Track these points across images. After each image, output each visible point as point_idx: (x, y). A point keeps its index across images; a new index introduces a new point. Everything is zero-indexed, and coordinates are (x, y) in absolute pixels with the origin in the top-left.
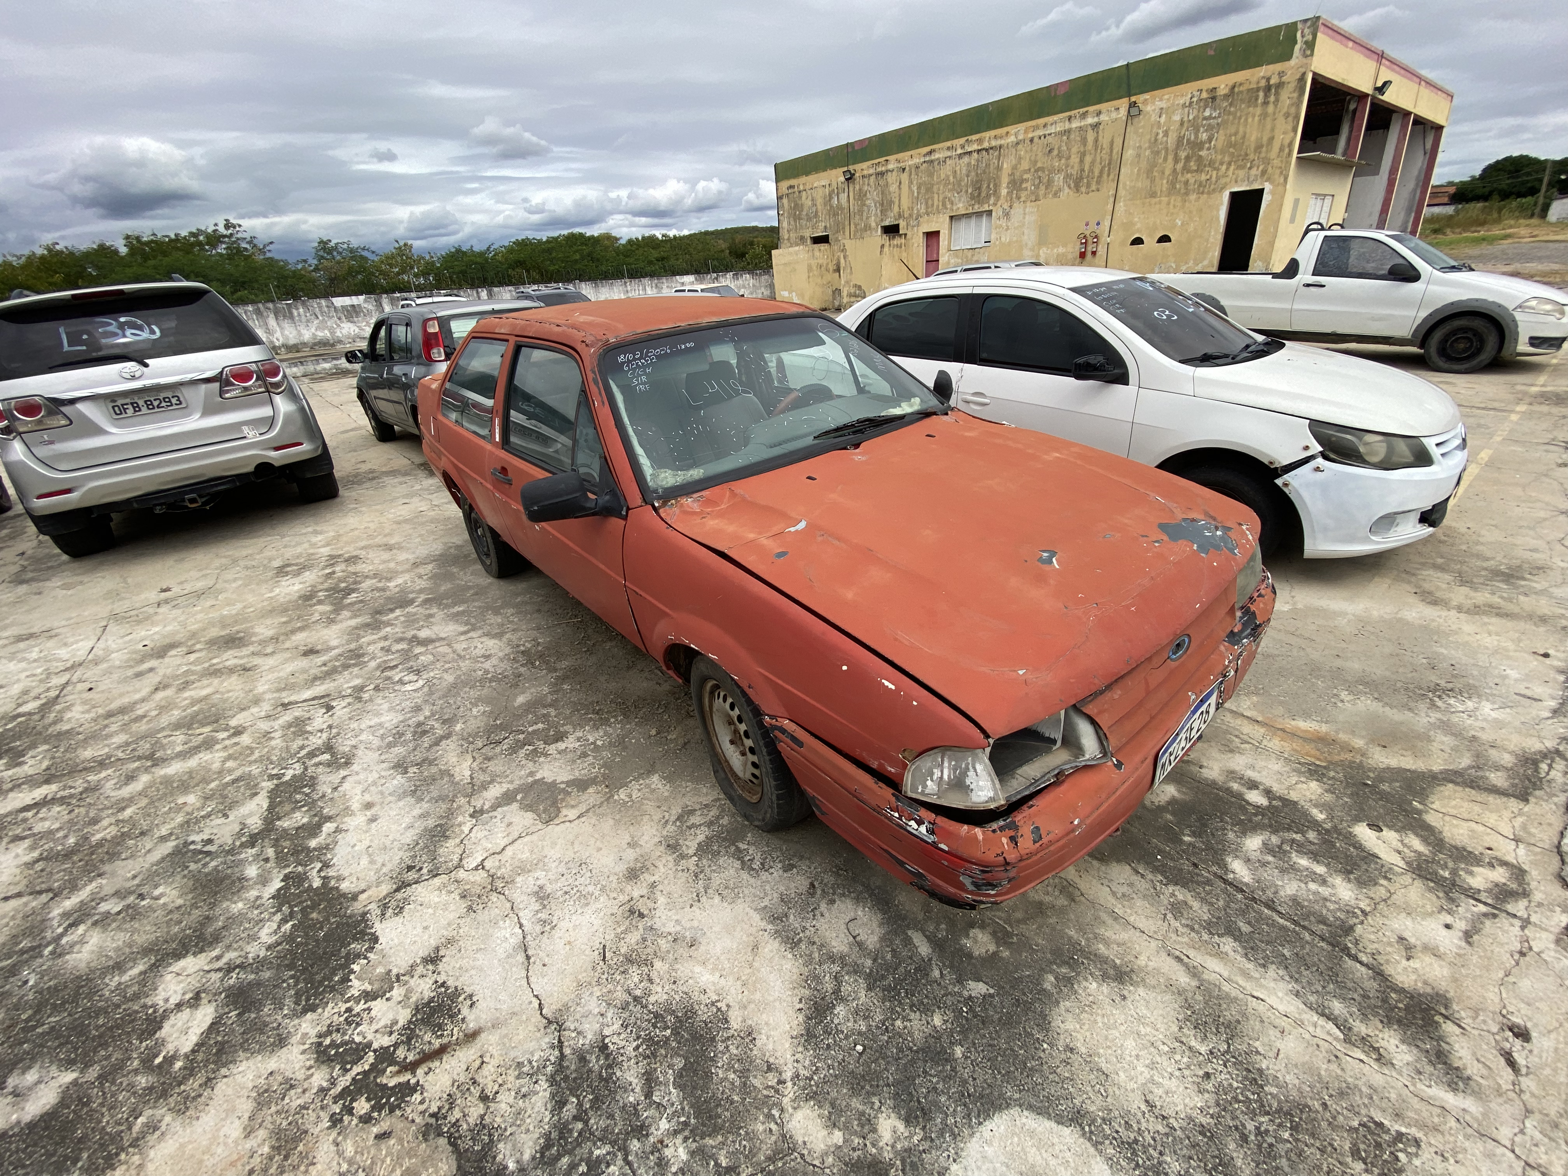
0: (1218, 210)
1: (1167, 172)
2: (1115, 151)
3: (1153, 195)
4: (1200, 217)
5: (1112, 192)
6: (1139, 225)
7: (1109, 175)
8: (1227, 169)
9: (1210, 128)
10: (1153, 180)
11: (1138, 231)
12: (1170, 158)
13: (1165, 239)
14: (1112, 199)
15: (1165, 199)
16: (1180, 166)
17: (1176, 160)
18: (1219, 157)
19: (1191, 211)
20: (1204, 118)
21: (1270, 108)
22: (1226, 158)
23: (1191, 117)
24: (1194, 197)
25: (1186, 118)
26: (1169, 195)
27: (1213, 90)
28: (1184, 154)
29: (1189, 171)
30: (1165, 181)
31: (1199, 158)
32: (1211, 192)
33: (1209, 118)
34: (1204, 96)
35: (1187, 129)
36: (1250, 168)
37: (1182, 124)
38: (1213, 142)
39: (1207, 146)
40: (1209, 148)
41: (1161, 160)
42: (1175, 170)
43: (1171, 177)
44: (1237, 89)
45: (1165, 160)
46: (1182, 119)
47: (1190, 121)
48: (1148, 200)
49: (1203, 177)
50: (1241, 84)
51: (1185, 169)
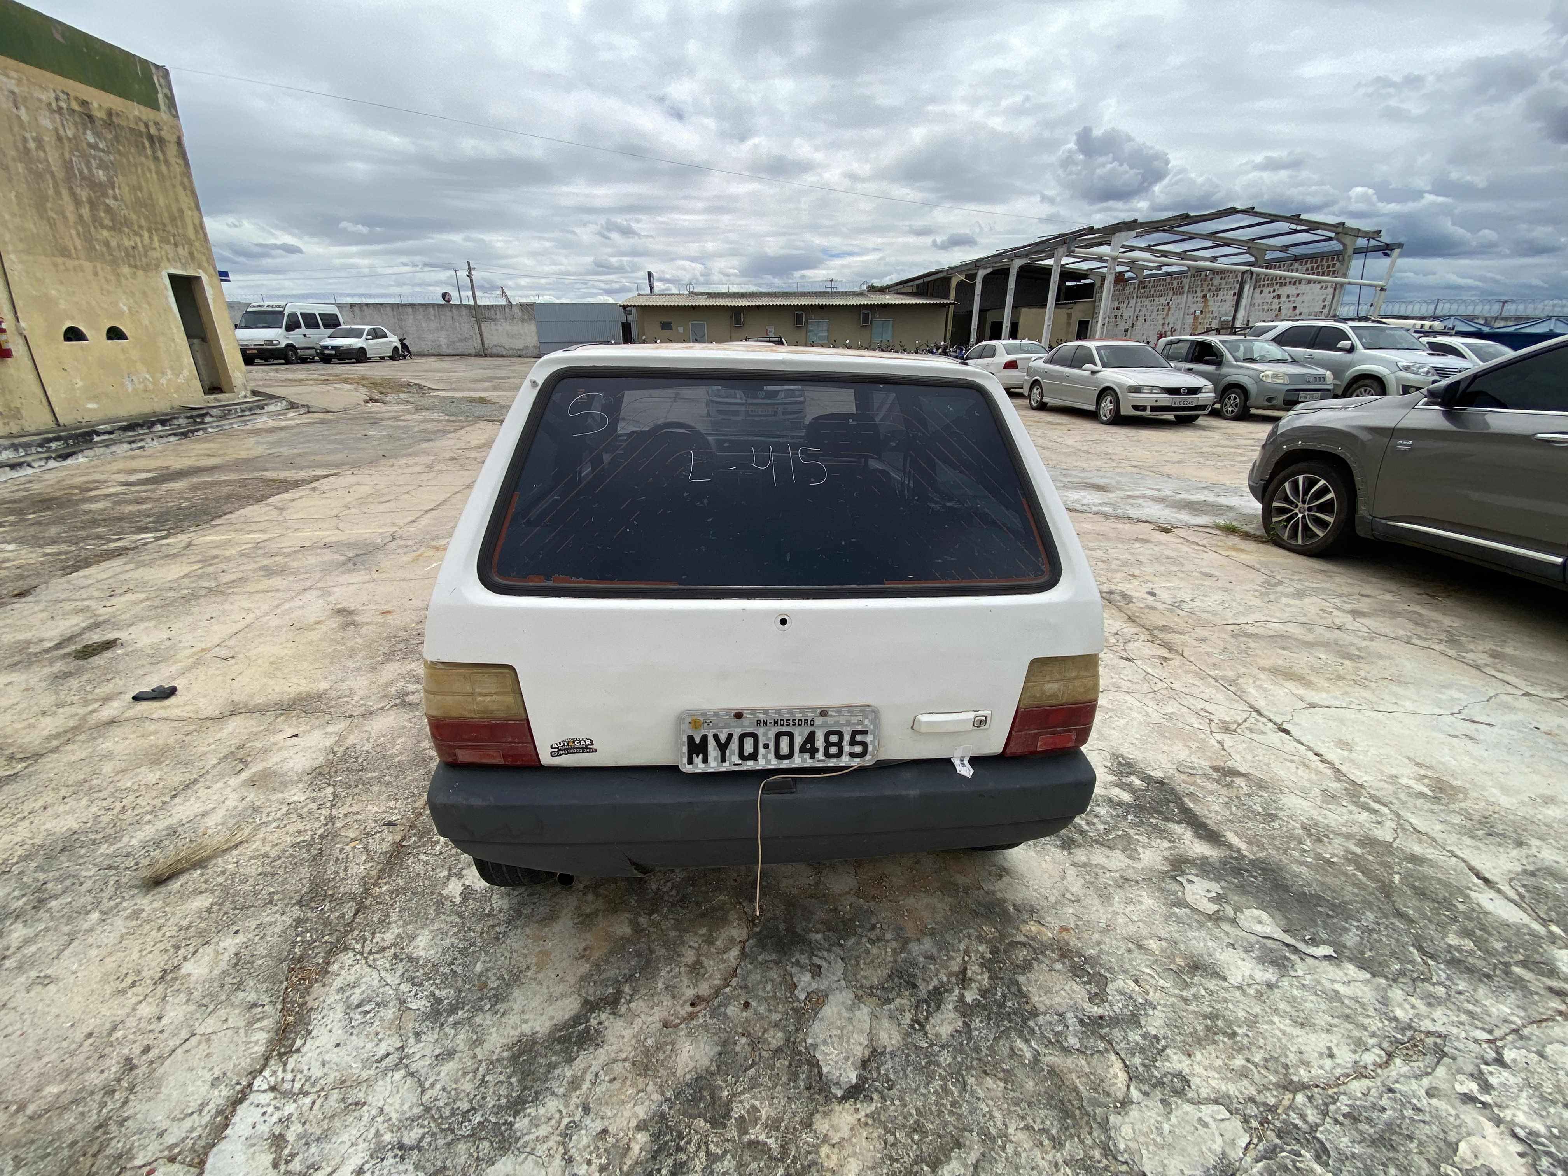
1: (72, 218)
3: (65, 252)
4: (149, 304)
6: (63, 304)
9: (102, 165)
10: (52, 225)
11: (67, 315)
12: (65, 192)
13: (115, 334)
15: (88, 265)
16: (85, 211)
17: (77, 201)
18: (134, 217)
19: (133, 293)
20: (90, 145)
21: (163, 168)
22: (143, 222)
23: (70, 134)
24: (126, 270)
25: (61, 132)
26: (89, 259)
27: (84, 103)
28: (83, 194)
29: (103, 227)
30: (73, 232)
31: (108, 209)
32: (146, 268)
33: (94, 147)
34: (75, 106)
35: (71, 152)
36: (176, 245)
37: (59, 138)
38: (117, 190)
39: (110, 192)
40: (115, 198)
41: (51, 192)
42: (80, 217)
43: (80, 228)
44: (115, 119)
45: (58, 193)
46: (56, 130)
47: (69, 139)
48: (60, 260)
49: (128, 243)
50: (118, 115)
51: (95, 219)
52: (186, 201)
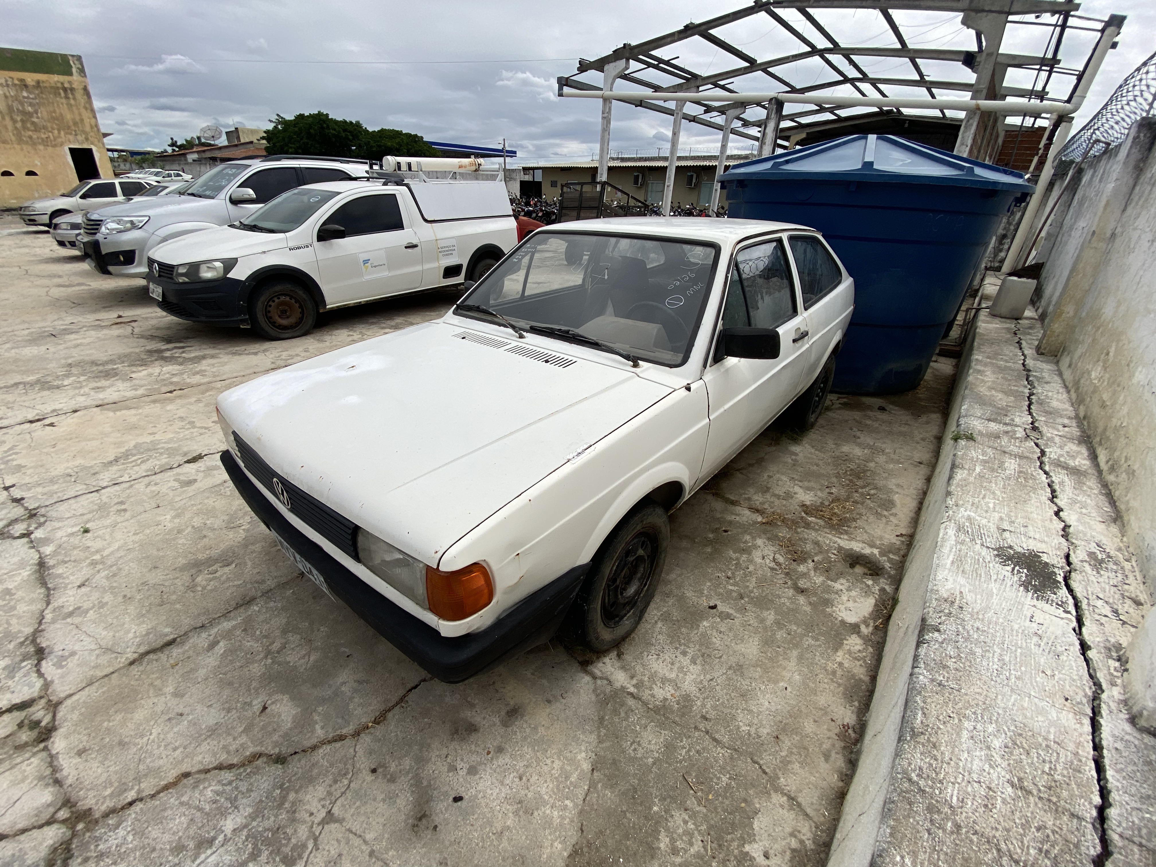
0: (66, 159)
1: (10, 128)
3: (5, 142)
4: (54, 161)
8: (59, 133)
9: (31, 105)
11: (4, 166)
12: (7, 118)
13: (30, 173)
15: (18, 146)
16: (19, 125)
17: (14, 121)
18: (49, 125)
19: (44, 157)
20: (24, 97)
22: (55, 126)
23: (12, 94)
24: (41, 147)
27: (22, 80)
28: (19, 119)
29: (29, 130)
30: (11, 134)
31: (33, 123)
32: (55, 146)
33: (28, 98)
34: (17, 82)
35: (13, 101)
36: (76, 135)
37: (6, 97)
42: (16, 128)
43: (15, 132)
44: (41, 85)
46: (5, 94)
49: (43, 136)
51: (24, 128)
52: (86, 115)
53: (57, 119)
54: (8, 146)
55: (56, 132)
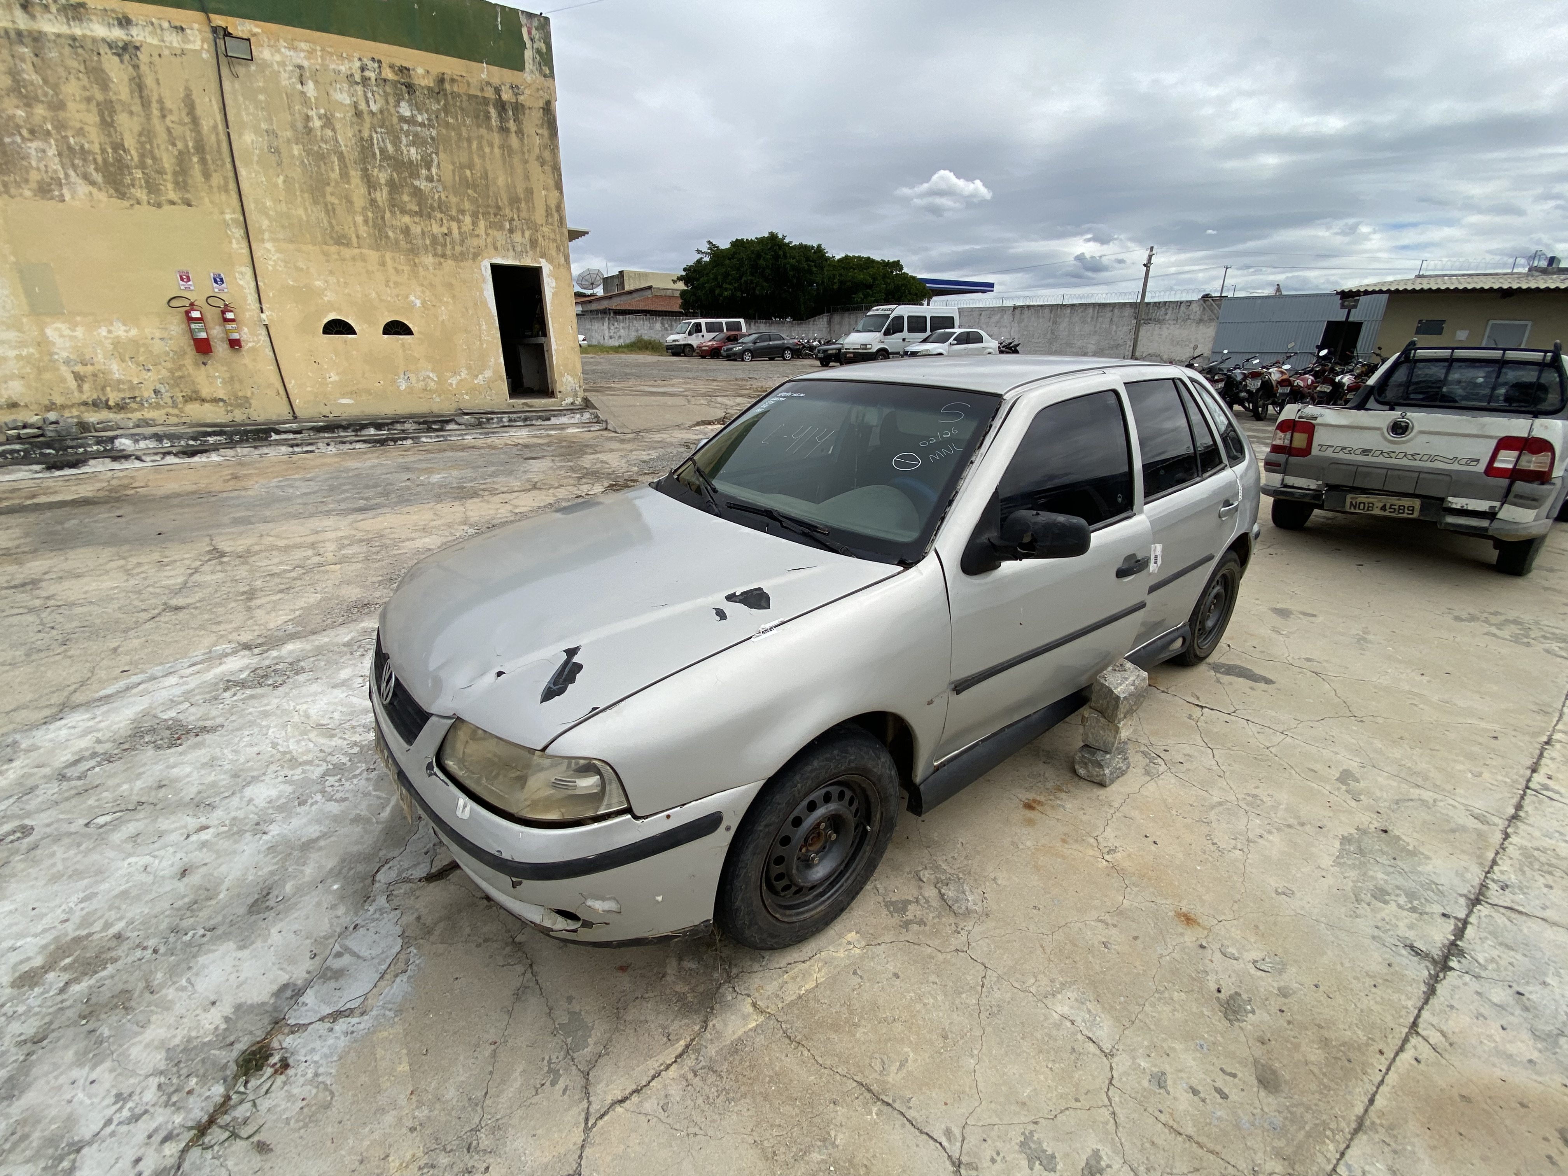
0: (481, 291)
1: (360, 202)
2: (206, 125)
3: (341, 240)
4: (454, 297)
5: (231, 215)
6: (329, 296)
7: (207, 175)
8: (474, 224)
9: (418, 141)
10: (330, 211)
11: (332, 307)
12: (355, 175)
13: (396, 328)
14: (239, 233)
15: (371, 254)
16: (382, 196)
17: (371, 184)
18: (454, 200)
19: (432, 285)
20: (402, 119)
21: (514, 141)
22: (467, 205)
23: (374, 108)
24: (429, 260)
25: (363, 106)
26: (377, 247)
27: (403, 70)
28: (383, 177)
29: (403, 212)
30: (359, 219)
31: (417, 192)
32: (459, 258)
33: (411, 121)
34: (388, 74)
35: (373, 128)
36: (511, 231)
37: (358, 114)
38: (434, 170)
39: (424, 172)
40: (430, 179)
41: (335, 175)
42: (373, 202)
43: (370, 215)
44: (447, 86)
45: (345, 175)
46: (356, 105)
47: (373, 114)
48: (333, 249)
49: (436, 229)
50: (453, 80)
51: (394, 204)
52: (540, 177)
53: (475, 187)
54: (347, 252)
55: (468, 219)
